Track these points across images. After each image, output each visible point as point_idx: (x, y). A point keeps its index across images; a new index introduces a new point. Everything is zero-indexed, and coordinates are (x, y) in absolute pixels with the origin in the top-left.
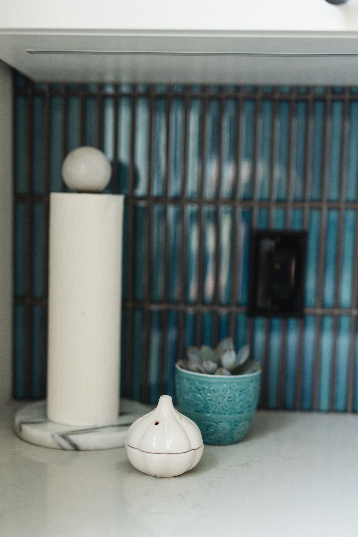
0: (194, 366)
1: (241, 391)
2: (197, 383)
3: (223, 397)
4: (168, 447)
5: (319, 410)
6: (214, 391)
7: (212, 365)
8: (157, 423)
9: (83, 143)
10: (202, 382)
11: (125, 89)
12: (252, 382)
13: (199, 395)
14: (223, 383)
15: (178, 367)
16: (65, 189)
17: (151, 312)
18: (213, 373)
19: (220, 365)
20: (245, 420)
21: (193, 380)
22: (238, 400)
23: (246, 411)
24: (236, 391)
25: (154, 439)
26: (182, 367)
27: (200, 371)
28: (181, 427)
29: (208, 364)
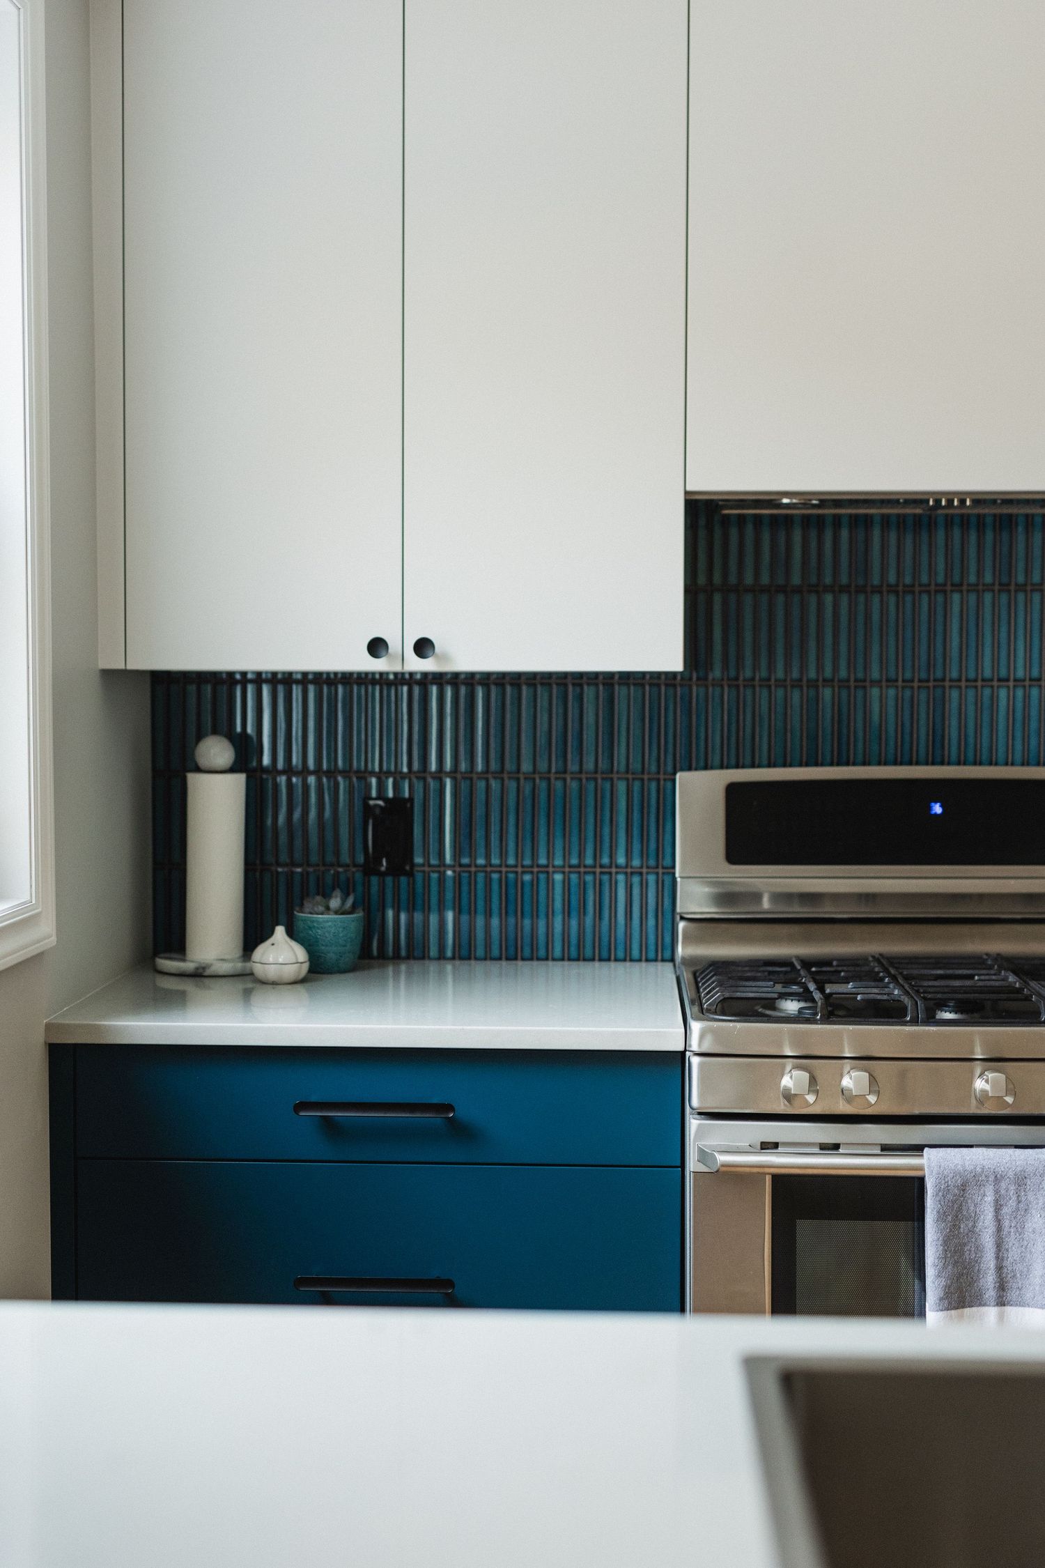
0: (307, 910)
1: (344, 928)
2: (309, 922)
3: (329, 932)
4: (281, 960)
5: (430, 958)
6: (322, 927)
7: (321, 908)
8: (273, 944)
9: (215, 732)
10: (313, 922)
11: (250, 676)
12: (353, 921)
13: (310, 932)
14: (328, 922)
15: (295, 913)
16: (198, 770)
17: (278, 873)
18: (322, 914)
19: (328, 908)
20: (349, 952)
21: (305, 920)
22: (341, 935)
23: (348, 945)
24: (339, 928)
25: (271, 956)
26: (298, 912)
27: (311, 913)
28: (291, 947)
29: (318, 908)
